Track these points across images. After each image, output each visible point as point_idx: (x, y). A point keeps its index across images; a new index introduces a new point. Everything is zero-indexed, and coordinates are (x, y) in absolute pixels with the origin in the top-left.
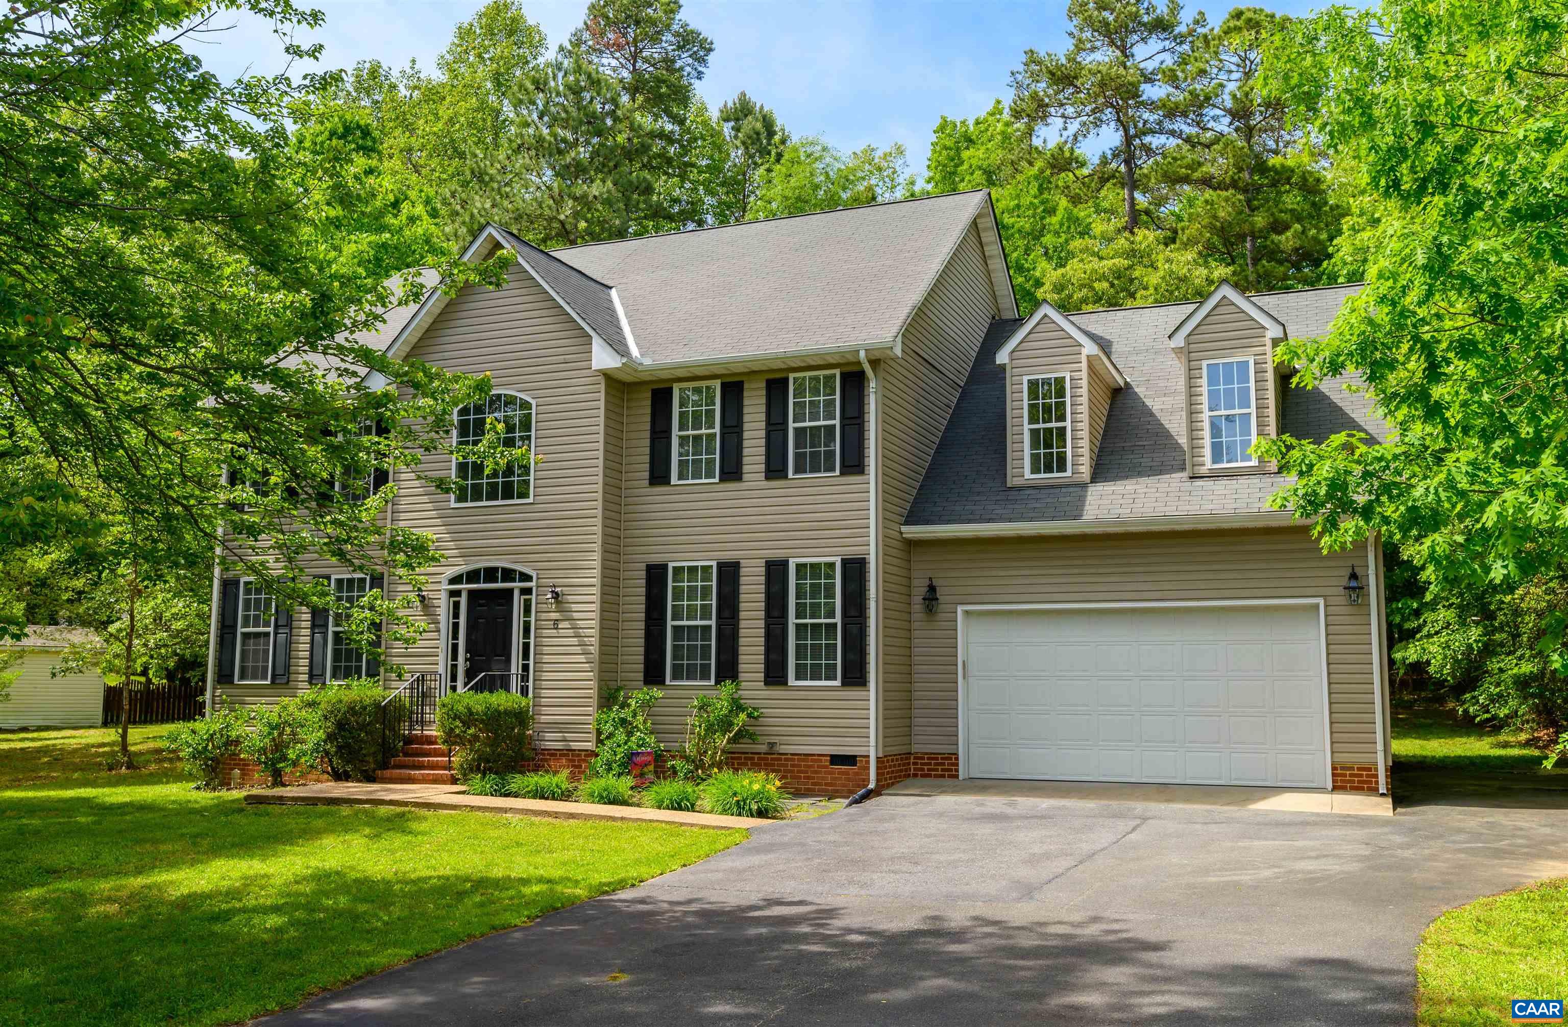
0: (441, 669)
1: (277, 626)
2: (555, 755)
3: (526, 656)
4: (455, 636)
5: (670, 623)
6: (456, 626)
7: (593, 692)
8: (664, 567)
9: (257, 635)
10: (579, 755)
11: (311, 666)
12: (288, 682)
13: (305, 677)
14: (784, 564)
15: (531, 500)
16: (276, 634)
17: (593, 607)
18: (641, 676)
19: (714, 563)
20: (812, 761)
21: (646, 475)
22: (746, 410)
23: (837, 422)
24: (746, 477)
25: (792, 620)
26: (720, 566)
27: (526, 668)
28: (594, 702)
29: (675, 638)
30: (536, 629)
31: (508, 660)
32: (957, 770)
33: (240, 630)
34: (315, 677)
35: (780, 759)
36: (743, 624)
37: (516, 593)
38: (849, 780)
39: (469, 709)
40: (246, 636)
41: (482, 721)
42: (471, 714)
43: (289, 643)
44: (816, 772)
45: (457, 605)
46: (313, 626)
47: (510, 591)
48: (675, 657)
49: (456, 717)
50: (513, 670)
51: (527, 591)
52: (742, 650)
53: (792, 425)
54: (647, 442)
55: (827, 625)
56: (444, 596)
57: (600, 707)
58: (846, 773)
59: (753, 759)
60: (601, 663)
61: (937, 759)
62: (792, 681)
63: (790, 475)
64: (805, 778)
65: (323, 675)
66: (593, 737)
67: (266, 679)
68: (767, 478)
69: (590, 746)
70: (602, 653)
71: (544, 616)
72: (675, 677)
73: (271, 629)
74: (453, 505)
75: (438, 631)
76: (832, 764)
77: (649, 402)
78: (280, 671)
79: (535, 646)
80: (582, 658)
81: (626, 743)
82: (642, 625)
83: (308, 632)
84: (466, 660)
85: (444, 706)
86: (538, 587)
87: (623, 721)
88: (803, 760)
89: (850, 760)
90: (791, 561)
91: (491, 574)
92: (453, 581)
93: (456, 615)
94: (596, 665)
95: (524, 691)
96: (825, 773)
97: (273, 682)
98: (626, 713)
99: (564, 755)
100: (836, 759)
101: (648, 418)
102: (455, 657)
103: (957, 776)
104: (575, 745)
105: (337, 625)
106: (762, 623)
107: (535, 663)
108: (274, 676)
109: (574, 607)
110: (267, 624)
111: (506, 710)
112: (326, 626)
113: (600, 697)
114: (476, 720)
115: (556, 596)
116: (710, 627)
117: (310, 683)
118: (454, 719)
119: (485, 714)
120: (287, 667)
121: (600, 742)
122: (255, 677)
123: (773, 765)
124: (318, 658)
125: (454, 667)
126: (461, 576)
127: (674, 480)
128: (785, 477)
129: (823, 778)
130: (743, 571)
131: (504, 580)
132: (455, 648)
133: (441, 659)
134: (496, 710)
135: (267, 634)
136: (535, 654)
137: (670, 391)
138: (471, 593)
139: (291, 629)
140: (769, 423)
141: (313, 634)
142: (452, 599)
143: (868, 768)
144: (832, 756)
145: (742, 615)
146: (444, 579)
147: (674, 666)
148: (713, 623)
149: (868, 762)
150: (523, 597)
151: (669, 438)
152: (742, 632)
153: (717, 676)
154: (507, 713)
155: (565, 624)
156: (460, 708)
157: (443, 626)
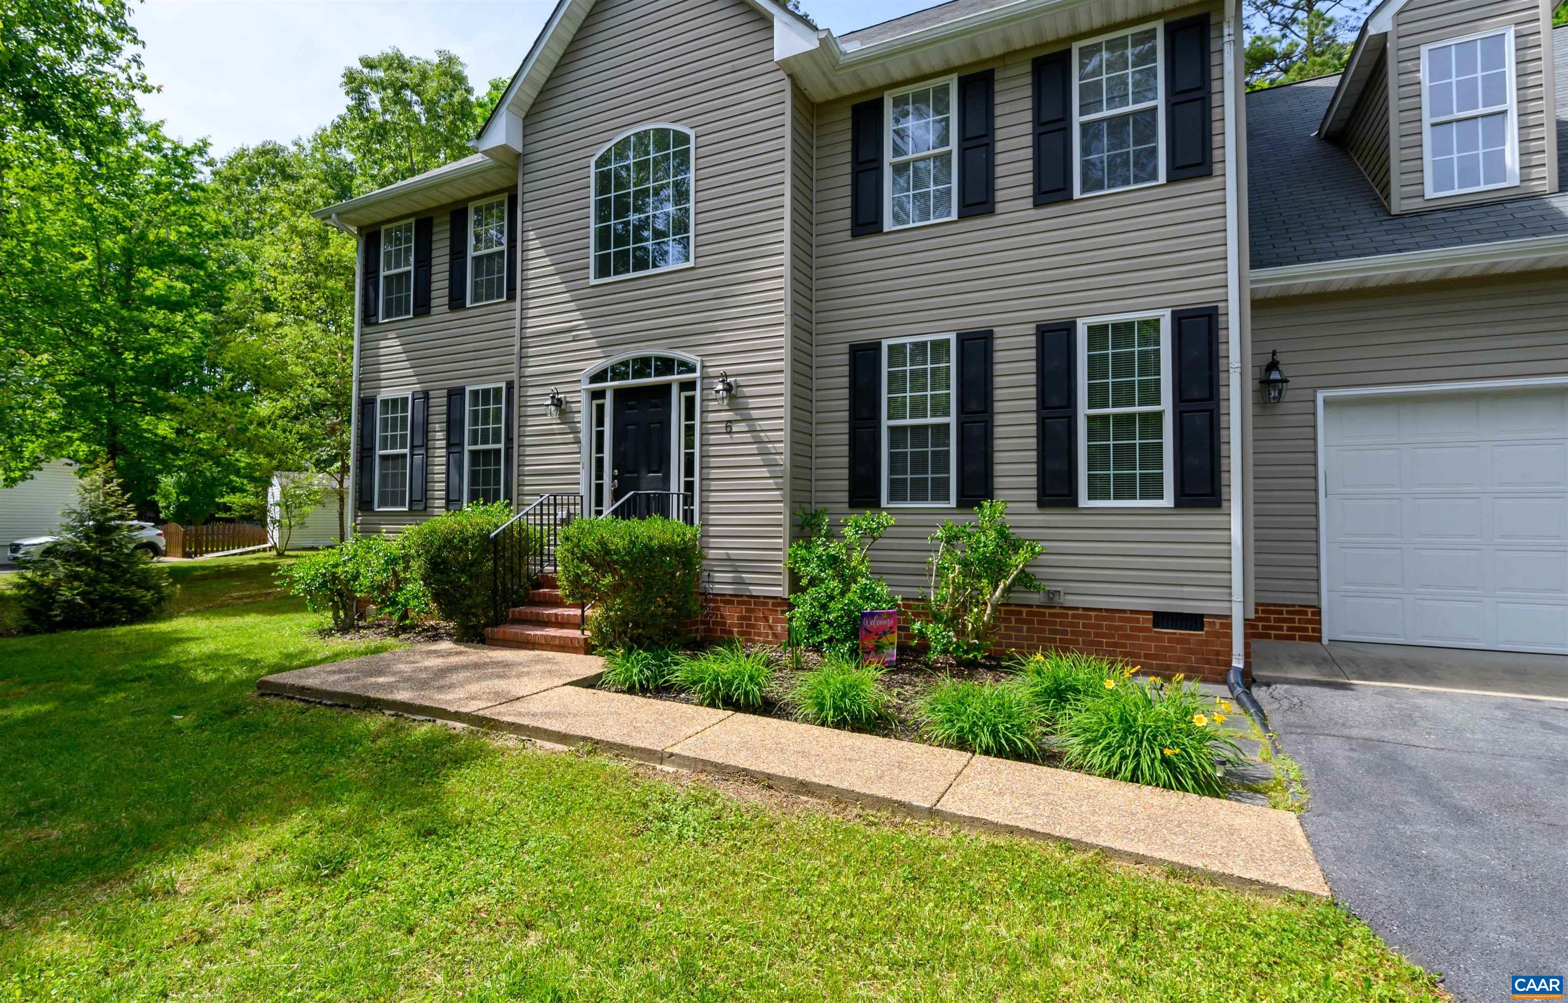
0: (583, 489)
1: (413, 447)
2: (732, 602)
3: (689, 472)
4: (600, 448)
5: (886, 423)
6: (600, 435)
7: (783, 518)
8: (876, 347)
9: (395, 457)
10: (765, 604)
11: (448, 490)
12: (426, 508)
13: (442, 502)
14: (1068, 329)
15: (691, 264)
16: (412, 455)
17: (781, 401)
18: (845, 496)
19: (952, 337)
20: (1121, 619)
21: (848, 224)
22: (998, 111)
23: (1160, 102)
24: (1000, 207)
25: (1083, 410)
26: (964, 339)
27: (689, 486)
28: (785, 531)
29: (893, 444)
30: (702, 434)
31: (666, 479)
32: (1319, 631)
33: (379, 452)
34: (452, 502)
35: (1066, 616)
36: (999, 419)
37: (675, 389)
38: (1190, 651)
39: (603, 543)
40: (384, 458)
41: (625, 565)
42: (608, 552)
43: (426, 465)
44: (1127, 637)
45: (601, 408)
46: (449, 446)
47: (668, 387)
48: (892, 470)
49: (584, 558)
50: (674, 488)
51: (688, 386)
52: (998, 457)
53: (1077, 119)
54: (848, 180)
55: (1144, 416)
56: (584, 397)
57: (794, 538)
58: (1187, 642)
59: (1020, 613)
60: (794, 478)
61: (1281, 613)
62: (1084, 501)
63: (1077, 194)
64: (1108, 644)
65: (460, 500)
66: (785, 579)
67: (403, 505)
68: (1037, 205)
69: (781, 591)
70: (794, 465)
71: (712, 417)
72: (893, 497)
73: (407, 451)
74: (593, 281)
75: (578, 442)
76: (1156, 624)
77: (849, 125)
78: (417, 497)
79: (702, 457)
80: (764, 472)
81: (843, 593)
82: (845, 428)
83: (443, 452)
84: (614, 477)
85: (567, 539)
86: (703, 378)
87: (834, 560)
88: (1106, 619)
89: (1194, 621)
90: (1080, 322)
91: (642, 366)
92: (596, 378)
93: (600, 422)
94: (786, 482)
95: (688, 517)
96: (1146, 639)
97: (410, 509)
98: (835, 548)
99: (744, 603)
100: (1162, 619)
101: (848, 147)
102: (600, 476)
103: (1319, 639)
104: (756, 590)
105: (475, 442)
106: (1032, 417)
107: (702, 480)
108: (411, 501)
109: (752, 403)
110: (403, 446)
111: (661, 546)
112: (461, 444)
113: (793, 525)
114: (616, 562)
115: (729, 388)
116: (947, 426)
117: (448, 510)
118: (582, 560)
119: (629, 553)
120: (425, 491)
121: (795, 585)
122: (394, 504)
123: (1055, 623)
124: (454, 479)
125: (599, 488)
126: (605, 372)
127: (888, 224)
128: (1069, 199)
129: (1142, 647)
130: (998, 344)
131: (659, 373)
132: (600, 462)
133: (583, 477)
134: (646, 546)
135: (404, 456)
136: (702, 468)
137: (878, 105)
138: (617, 392)
139: (427, 449)
140: (1038, 121)
141: (449, 453)
142: (595, 402)
143: (1229, 636)
144: (1155, 614)
145: (998, 406)
146: (583, 376)
147: (892, 483)
148: (952, 420)
149: (1229, 626)
150: (684, 394)
151: (880, 169)
152: (998, 431)
153: (961, 494)
154: (664, 550)
155: (742, 426)
156: (590, 542)
157: (584, 436)
